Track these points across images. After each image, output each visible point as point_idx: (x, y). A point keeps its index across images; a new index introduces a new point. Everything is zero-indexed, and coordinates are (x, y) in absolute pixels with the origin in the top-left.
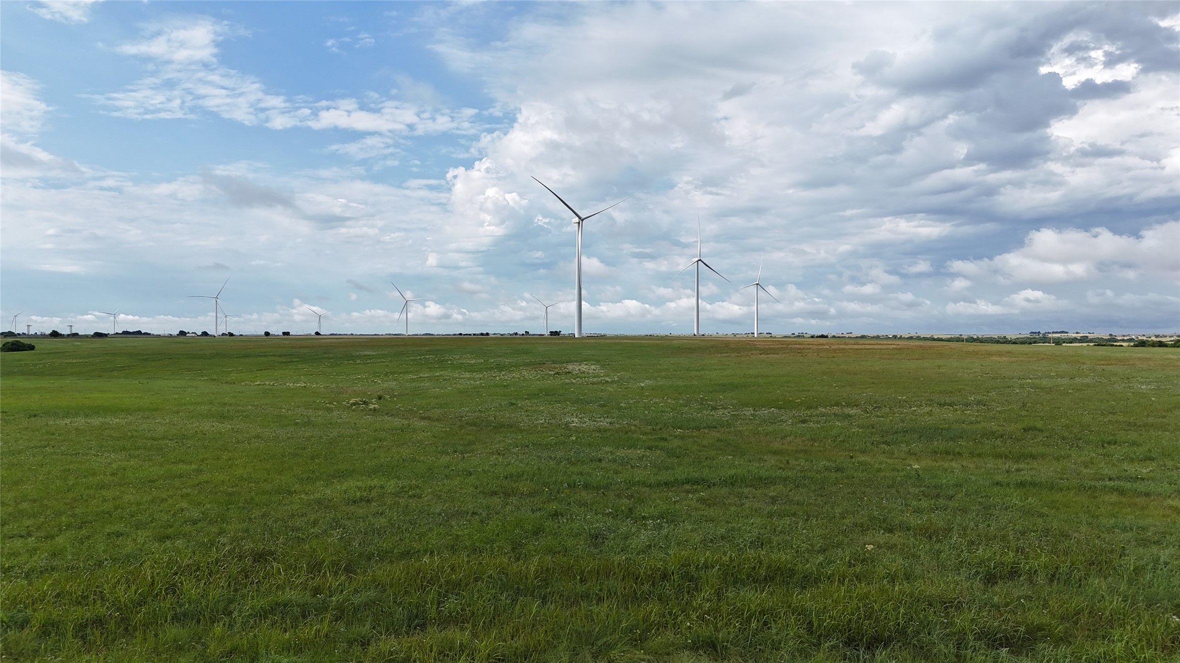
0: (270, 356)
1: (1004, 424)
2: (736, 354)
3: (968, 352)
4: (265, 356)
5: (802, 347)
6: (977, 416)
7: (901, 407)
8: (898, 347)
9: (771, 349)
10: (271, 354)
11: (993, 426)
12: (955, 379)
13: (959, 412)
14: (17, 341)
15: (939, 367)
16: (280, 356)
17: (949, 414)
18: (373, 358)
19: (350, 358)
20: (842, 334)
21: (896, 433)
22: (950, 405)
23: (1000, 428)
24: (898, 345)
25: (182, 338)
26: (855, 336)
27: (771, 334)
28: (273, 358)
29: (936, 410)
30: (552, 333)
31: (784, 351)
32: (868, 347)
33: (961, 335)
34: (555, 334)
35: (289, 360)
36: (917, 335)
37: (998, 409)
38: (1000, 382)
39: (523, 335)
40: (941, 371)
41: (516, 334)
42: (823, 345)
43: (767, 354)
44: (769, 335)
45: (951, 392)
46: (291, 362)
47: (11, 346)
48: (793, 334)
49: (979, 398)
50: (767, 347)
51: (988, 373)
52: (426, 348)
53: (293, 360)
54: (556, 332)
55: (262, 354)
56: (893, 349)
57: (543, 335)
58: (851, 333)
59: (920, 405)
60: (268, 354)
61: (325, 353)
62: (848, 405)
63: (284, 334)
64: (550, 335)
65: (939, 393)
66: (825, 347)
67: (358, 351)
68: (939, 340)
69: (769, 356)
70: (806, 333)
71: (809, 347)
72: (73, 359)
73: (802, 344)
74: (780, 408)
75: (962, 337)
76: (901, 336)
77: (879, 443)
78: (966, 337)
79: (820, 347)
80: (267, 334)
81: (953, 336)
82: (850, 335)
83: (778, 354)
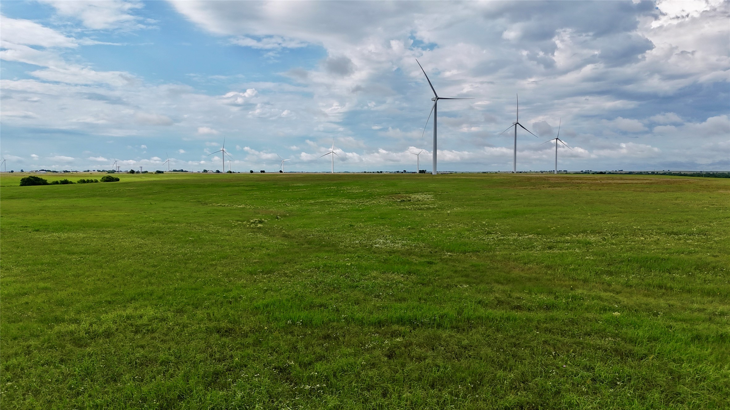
0: (241, 186)
1: (718, 254)
2: (532, 187)
3: (702, 186)
4: (238, 186)
5: (580, 181)
6: (697, 246)
7: (635, 235)
8: (651, 181)
9: (558, 183)
10: (242, 185)
11: (708, 257)
12: (686, 210)
13: (682, 241)
14: (110, 176)
15: (676, 199)
16: (247, 186)
17: (671, 243)
18: (299, 188)
19: (288, 187)
20: (616, 171)
21: (622, 262)
22: (676, 234)
23: (713, 259)
24: (650, 180)
25: (205, 173)
26: (624, 173)
27: (566, 171)
28: (242, 188)
29: (663, 238)
30: (421, 172)
31: (567, 185)
32: (628, 181)
33: (701, 172)
34: (422, 172)
35: (251, 189)
36: (669, 172)
37: (716, 239)
38: (723, 212)
39: (402, 172)
40: (677, 202)
41: (398, 172)
42: (597, 180)
43: (554, 187)
44: (565, 172)
45: (680, 222)
46: (252, 190)
47: (106, 179)
48: (582, 171)
49: (702, 227)
50: (556, 181)
51: (714, 205)
52: (335, 182)
53: (253, 189)
54: (423, 171)
55: (237, 185)
56: (646, 183)
57: (415, 173)
58: (622, 170)
59: (651, 234)
60: (241, 185)
61: (274, 185)
62: (593, 232)
63: (262, 172)
64: (420, 173)
65: (670, 222)
66: (597, 182)
67: (293, 184)
68: (684, 176)
69: (554, 188)
70: (591, 171)
71: (586, 181)
72: (131, 187)
73: (582, 179)
74: (538, 234)
75: (702, 173)
76: (657, 172)
77: (603, 272)
78: (705, 173)
79: (594, 182)
80: (252, 172)
81: (695, 173)
82: (621, 172)
83: (561, 187)
